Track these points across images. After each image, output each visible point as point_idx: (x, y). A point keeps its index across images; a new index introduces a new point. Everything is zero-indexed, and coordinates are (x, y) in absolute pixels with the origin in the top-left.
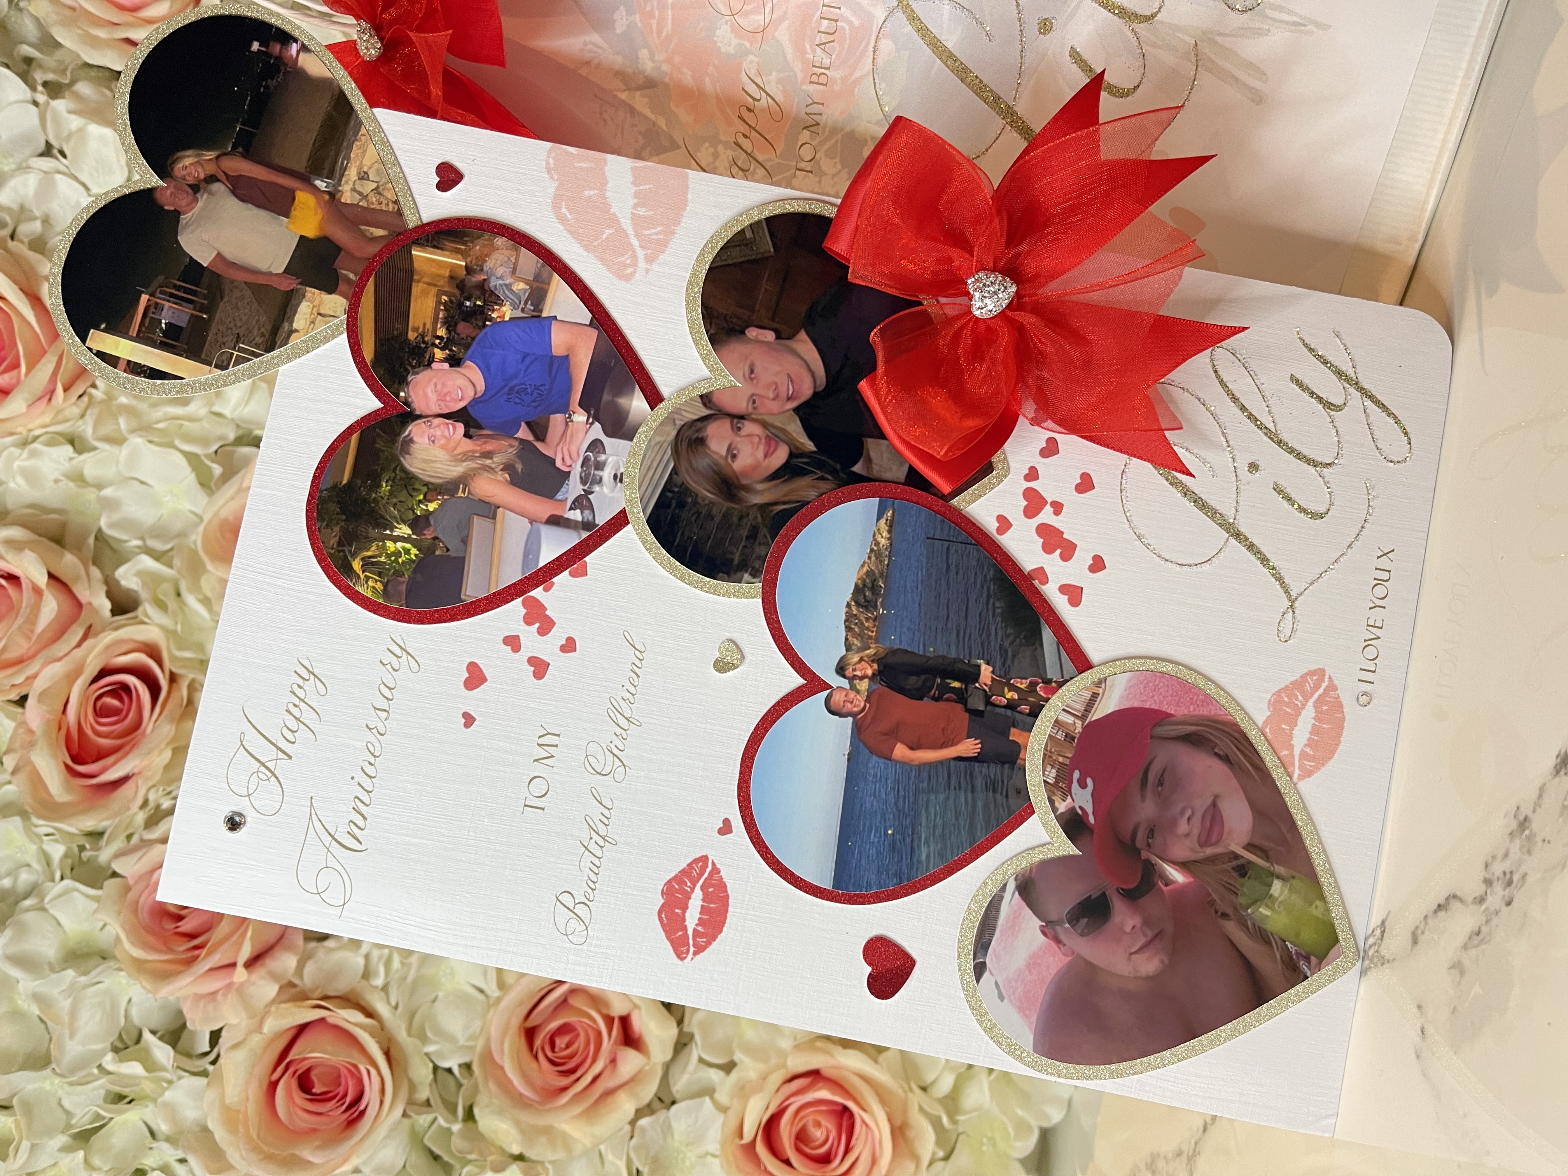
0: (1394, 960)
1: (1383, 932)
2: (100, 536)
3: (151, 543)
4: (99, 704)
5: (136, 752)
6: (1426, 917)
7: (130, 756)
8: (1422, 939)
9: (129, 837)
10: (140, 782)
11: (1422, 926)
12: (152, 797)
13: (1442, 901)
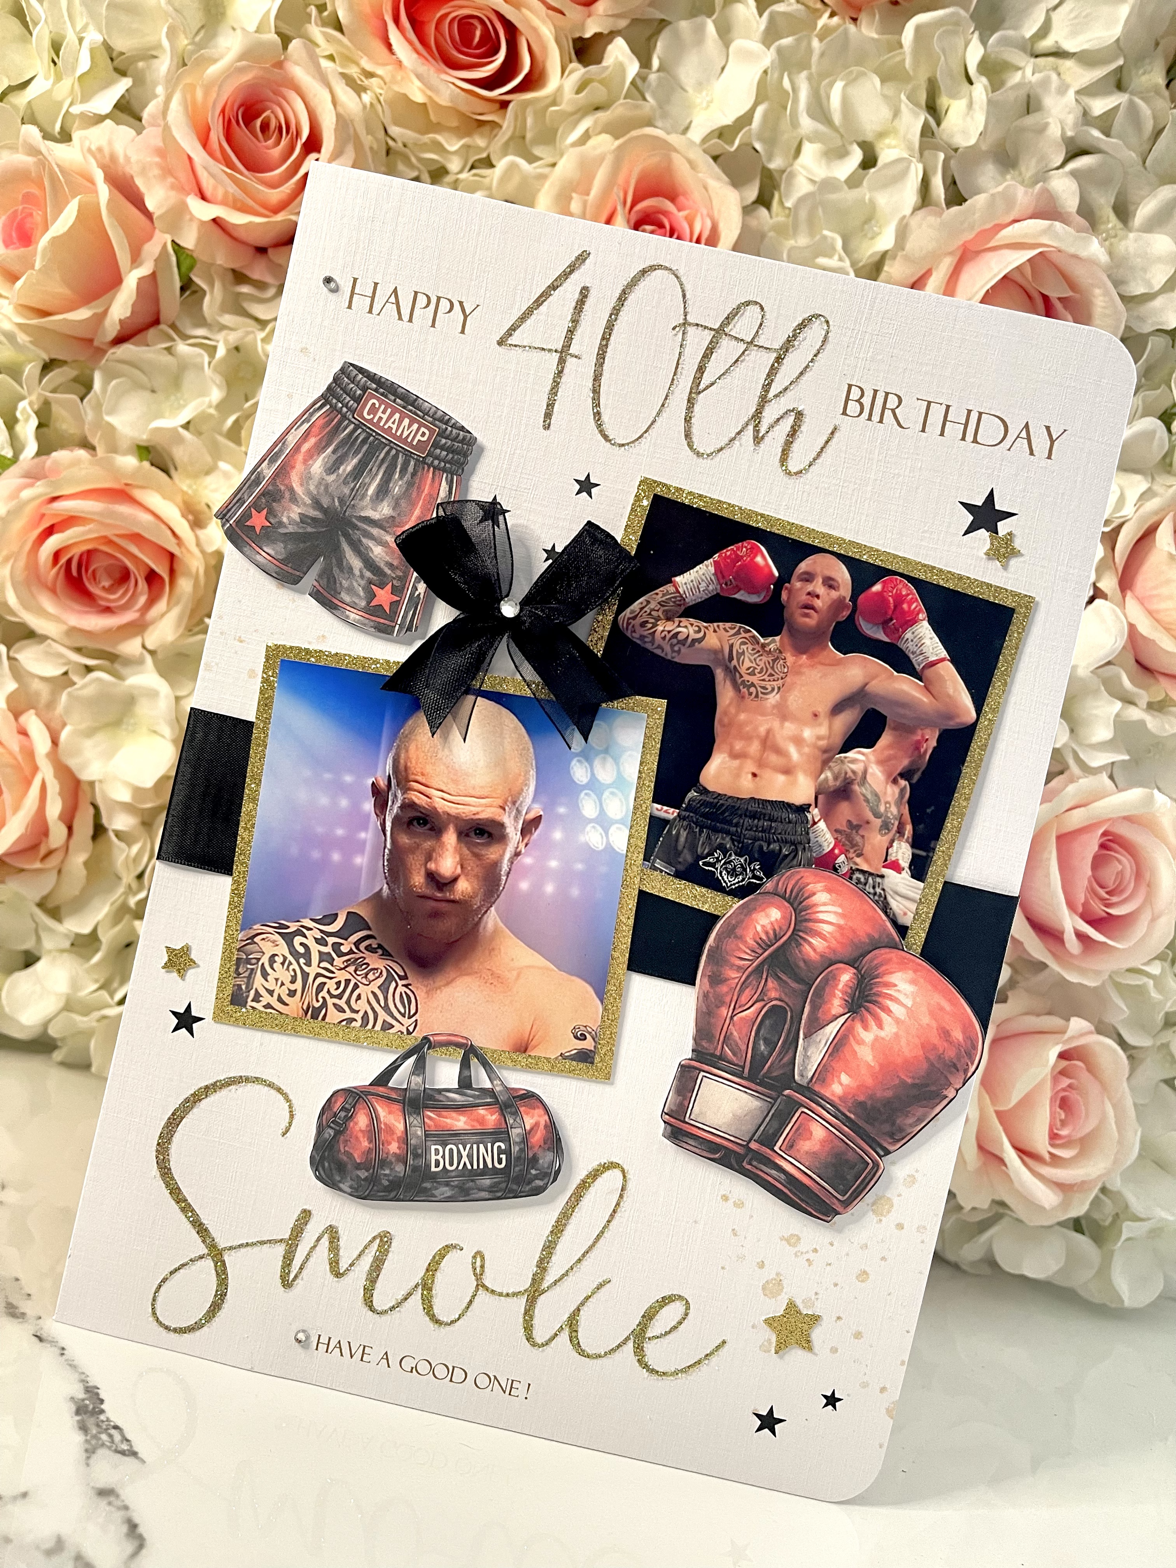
0: (88, 1465)
1: (123, 1453)
2: (663, 24)
3: (653, 77)
4: (475, 22)
5: (421, 60)
6: (126, 1508)
7: (415, 56)
8: (103, 1503)
9: (331, 58)
10: (390, 68)
11: (119, 1503)
12: (374, 81)
13: (141, 1530)
